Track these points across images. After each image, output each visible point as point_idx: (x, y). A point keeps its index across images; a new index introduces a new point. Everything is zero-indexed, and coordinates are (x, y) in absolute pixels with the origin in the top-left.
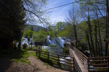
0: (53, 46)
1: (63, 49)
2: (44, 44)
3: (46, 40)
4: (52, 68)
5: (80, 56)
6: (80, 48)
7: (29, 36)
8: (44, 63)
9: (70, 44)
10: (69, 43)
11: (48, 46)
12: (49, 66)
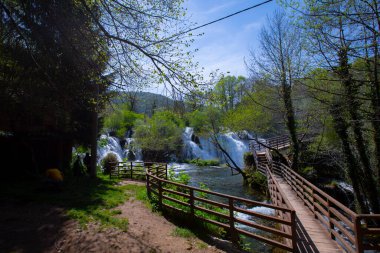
0: (206, 164)
1: (244, 174)
2: (173, 156)
3: (180, 141)
4: (206, 248)
5: (315, 204)
6: (310, 170)
7: (122, 132)
8: (175, 227)
9: (269, 158)
10: (265, 152)
11: (187, 162)
12: (197, 243)
